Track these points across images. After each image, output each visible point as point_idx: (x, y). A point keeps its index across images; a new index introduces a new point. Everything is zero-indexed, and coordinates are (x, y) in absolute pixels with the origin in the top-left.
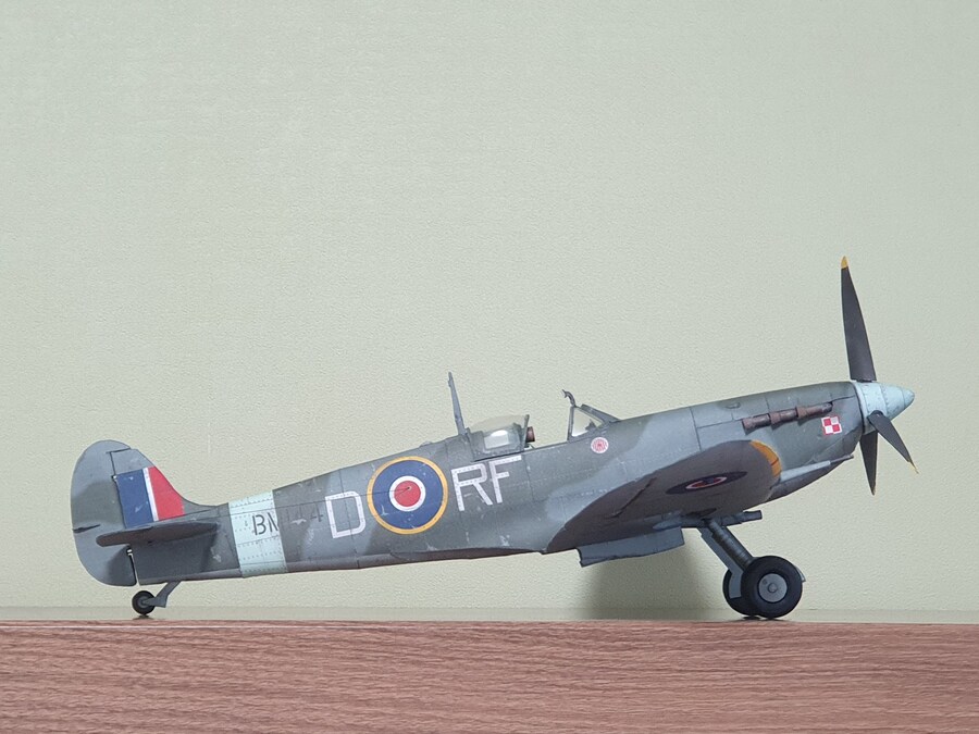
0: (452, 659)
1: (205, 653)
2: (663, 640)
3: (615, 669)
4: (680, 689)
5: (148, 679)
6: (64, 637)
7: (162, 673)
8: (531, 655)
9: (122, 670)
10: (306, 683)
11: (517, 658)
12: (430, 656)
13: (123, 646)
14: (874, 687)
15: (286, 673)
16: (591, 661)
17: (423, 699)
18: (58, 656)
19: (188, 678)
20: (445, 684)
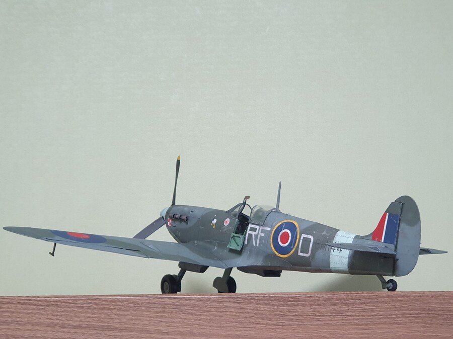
0: (208, 311)
1: (90, 311)
2: (311, 301)
3: (288, 315)
4: (320, 325)
5: (62, 323)
6: (23, 304)
7: (68, 321)
8: (247, 309)
9: (50, 319)
10: (138, 325)
11: (241, 310)
12: (197, 310)
13: (50, 308)
14: (417, 323)
15: (128, 320)
16: (276, 311)
17: (195, 331)
18: (20, 313)
19: (81, 323)
20: (206, 324)
